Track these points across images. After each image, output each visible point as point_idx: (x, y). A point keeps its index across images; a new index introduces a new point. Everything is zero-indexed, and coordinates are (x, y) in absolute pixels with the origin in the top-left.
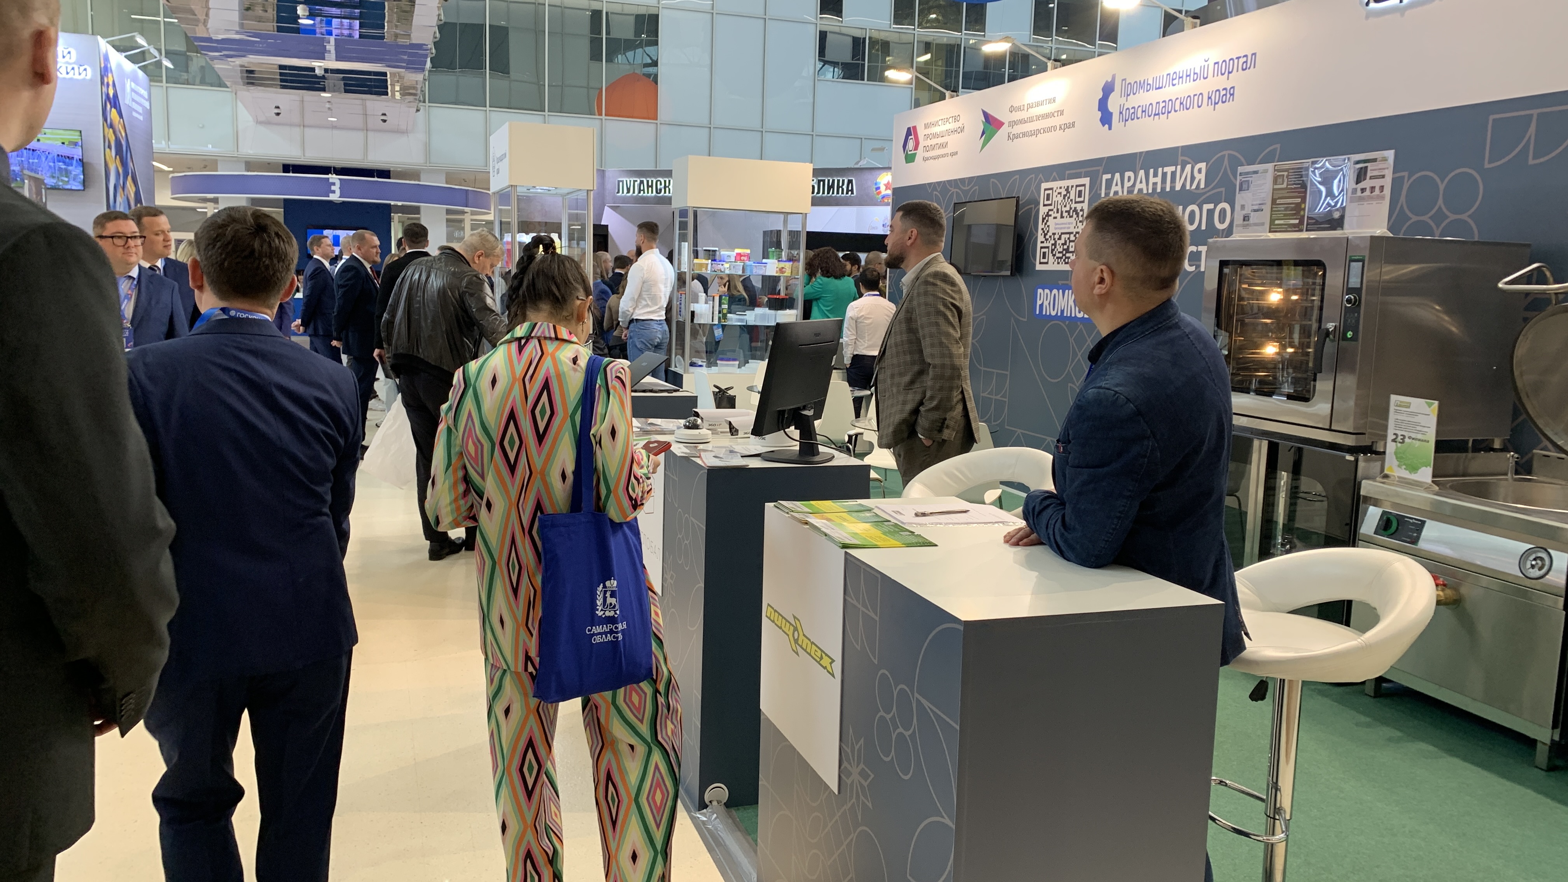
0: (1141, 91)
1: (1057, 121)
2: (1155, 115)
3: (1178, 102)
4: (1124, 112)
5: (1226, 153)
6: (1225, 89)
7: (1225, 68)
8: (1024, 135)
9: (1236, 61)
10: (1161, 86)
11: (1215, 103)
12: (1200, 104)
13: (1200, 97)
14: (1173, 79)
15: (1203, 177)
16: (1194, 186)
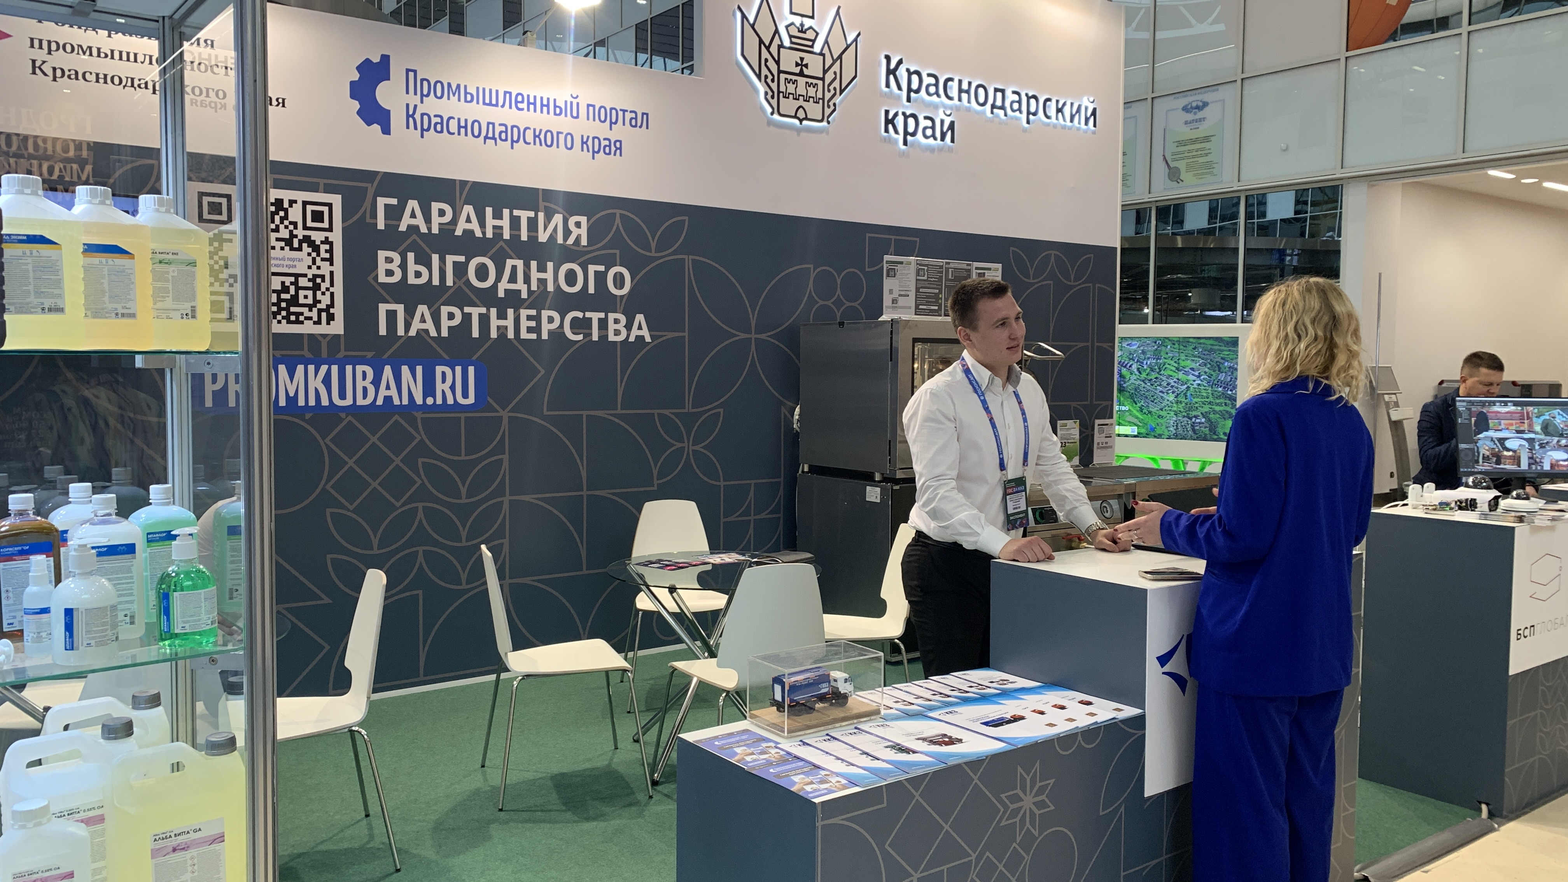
0: (454, 98)
2: (486, 137)
3: (530, 134)
4: (417, 117)
5: (619, 211)
6: (609, 140)
7: (611, 117)
8: (103, 79)
9: (621, 114)
10: (494, 102)
11: (594, 152)
12: (569, 146)
13: (569, 137)
14: (517, 101)
15: (583, 232)
16: (571, 241)
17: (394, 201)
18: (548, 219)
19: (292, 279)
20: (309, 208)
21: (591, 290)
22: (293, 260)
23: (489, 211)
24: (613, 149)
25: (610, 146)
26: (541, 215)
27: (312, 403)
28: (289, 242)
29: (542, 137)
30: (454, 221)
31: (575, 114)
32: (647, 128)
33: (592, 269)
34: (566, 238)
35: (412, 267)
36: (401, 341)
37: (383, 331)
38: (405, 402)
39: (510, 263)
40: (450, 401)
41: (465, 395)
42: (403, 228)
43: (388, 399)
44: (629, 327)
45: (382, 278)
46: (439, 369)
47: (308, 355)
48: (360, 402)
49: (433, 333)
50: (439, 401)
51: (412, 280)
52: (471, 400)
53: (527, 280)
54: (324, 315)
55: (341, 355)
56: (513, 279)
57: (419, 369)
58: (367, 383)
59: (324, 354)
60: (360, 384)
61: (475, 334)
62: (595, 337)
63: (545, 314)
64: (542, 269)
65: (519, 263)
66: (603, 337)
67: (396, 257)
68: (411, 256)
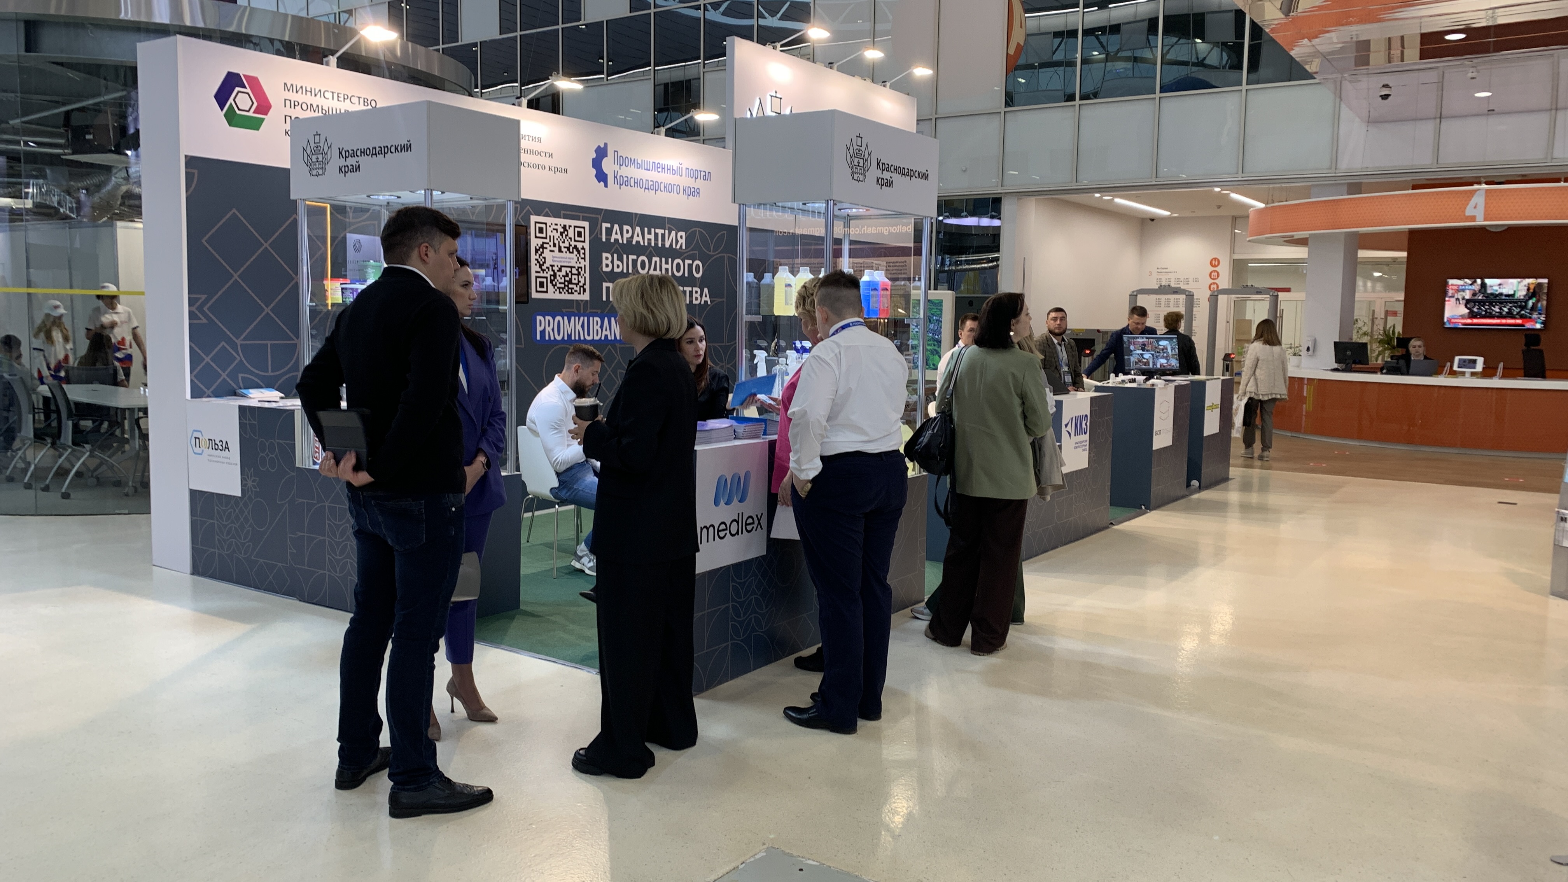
0: (632, 166)
1: (547, 161)
2: (645, 188)
3: (662, 186)
4: (618, 177)
5: (697, 229)
6: (694, 188)
9: (699, 173)
10: (648, 168)
11: (688, 195)
12: (678, 192)
13: (678, 187)
14: (658, 167)
15: (684, 241)
16: (678, 247)
17: (609, 225)
18: (670, 234)
19: (570, 269)
20: (577, 229)
21: (686, 275)
22: (570, 258)
23: (646, 229)
24: (696, 193)
25: (695, 191)
26: (667, 231)
27: (577, 338)
28: (568, 249)
29: (667, 187)
30: (632, 237)
31: (681, 174)
32: (709, 180)
33: (688, 262)
34: (676, 246)
35: (616, 262)
38: (613, 338)
42: (612, 241)
43: (606, 336)
44: (701, 296)
45: (605, 269)
47: (576, 311)
48: (595, 338)
51: (616, 270)
53: (661, 270)
54: (582, 289)
55: (588, 312)
58: (598, 327)
59: (582, 311)
60: (596, 327)
64: (667, 263)
65: (658, 259)
66: (691, 301)
67: (609, 256)
68: (615, 256)
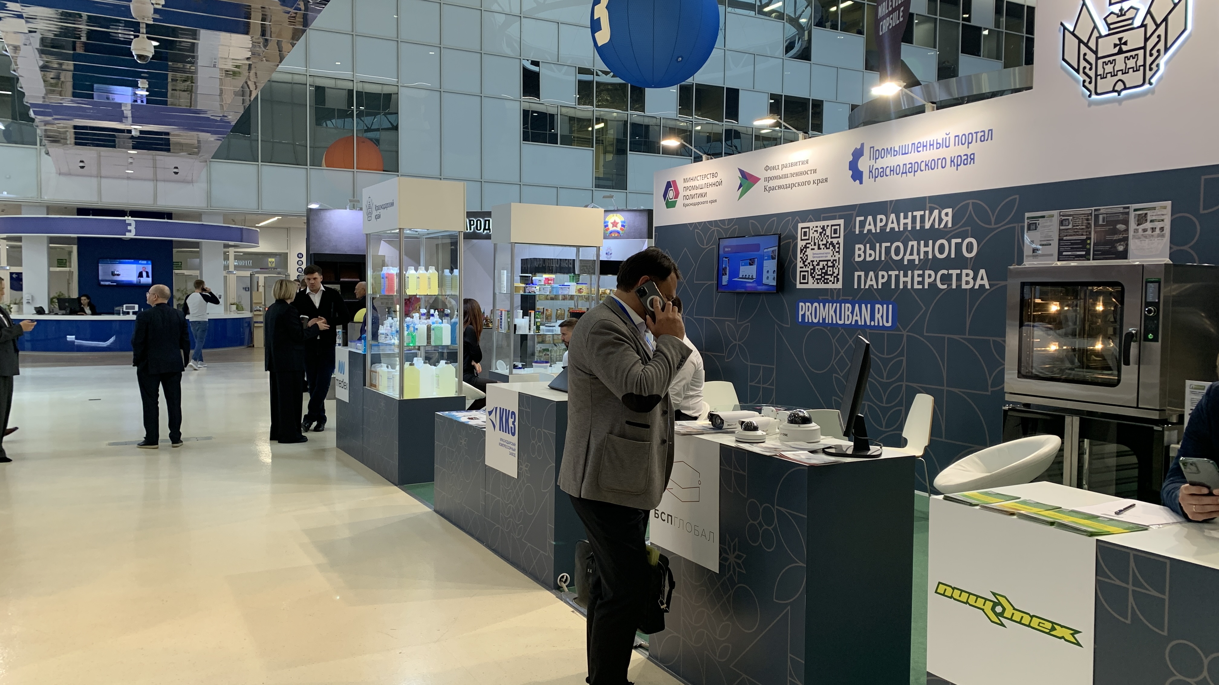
0: (889, 156)
1: (811, 177)
2: (902, 173)
3: (923, 165)
4: (873, 171)
5: (971, 201)
6: (966, 155)
7: (966, 140)
8: (780, 187)
9: (974, 135)
10: (907, 152)
11: (958, 165)
12: (943, 166)
13: (944, 160)
14: (918, 147)
15: (950, 219)
16: (942, 226)
17: (862, 218)
18: (931, 214)
19: (826, 263)
20: (833, 228)
21: (953, 256)
22: (826, 253)
23: (902, 215)
24: (969, 160)
25: (967, 159)
26: (927, 212)
27: (830, 322)
28: (825, 245)
29: (929, 165)
30: (886, 225)
31: (947, 145)
32: (991, 139)
33: (954, 241)
34: (939, 225)
35: (868, 251)
36: (862, 291)
37: (856, 287)
38: (863, 324)
39: (910, 243)
40: (881, 324)
41: (887, 322)
42: (865, 232)
43: (856, 321)
44: (975, 279)
46: (877, 306)
47: (830, 299)
48: (847, 322)
49: (875, 287)
50: (876, 324)
52: (890, 324)
53: (919, 253)
54: (836, 279)
55: (840, 299)
56: (911, 254)
57: (869, 306)
58: (849, 313)
59: (835, 299)
60: (847, 313)
61: (893, 287)
62: (954, 287)
63: (927, 272)
64: (926, 245)
65: (915, 243)
66: (959, 286)
67: (862, 247)
68: (868, 245)
